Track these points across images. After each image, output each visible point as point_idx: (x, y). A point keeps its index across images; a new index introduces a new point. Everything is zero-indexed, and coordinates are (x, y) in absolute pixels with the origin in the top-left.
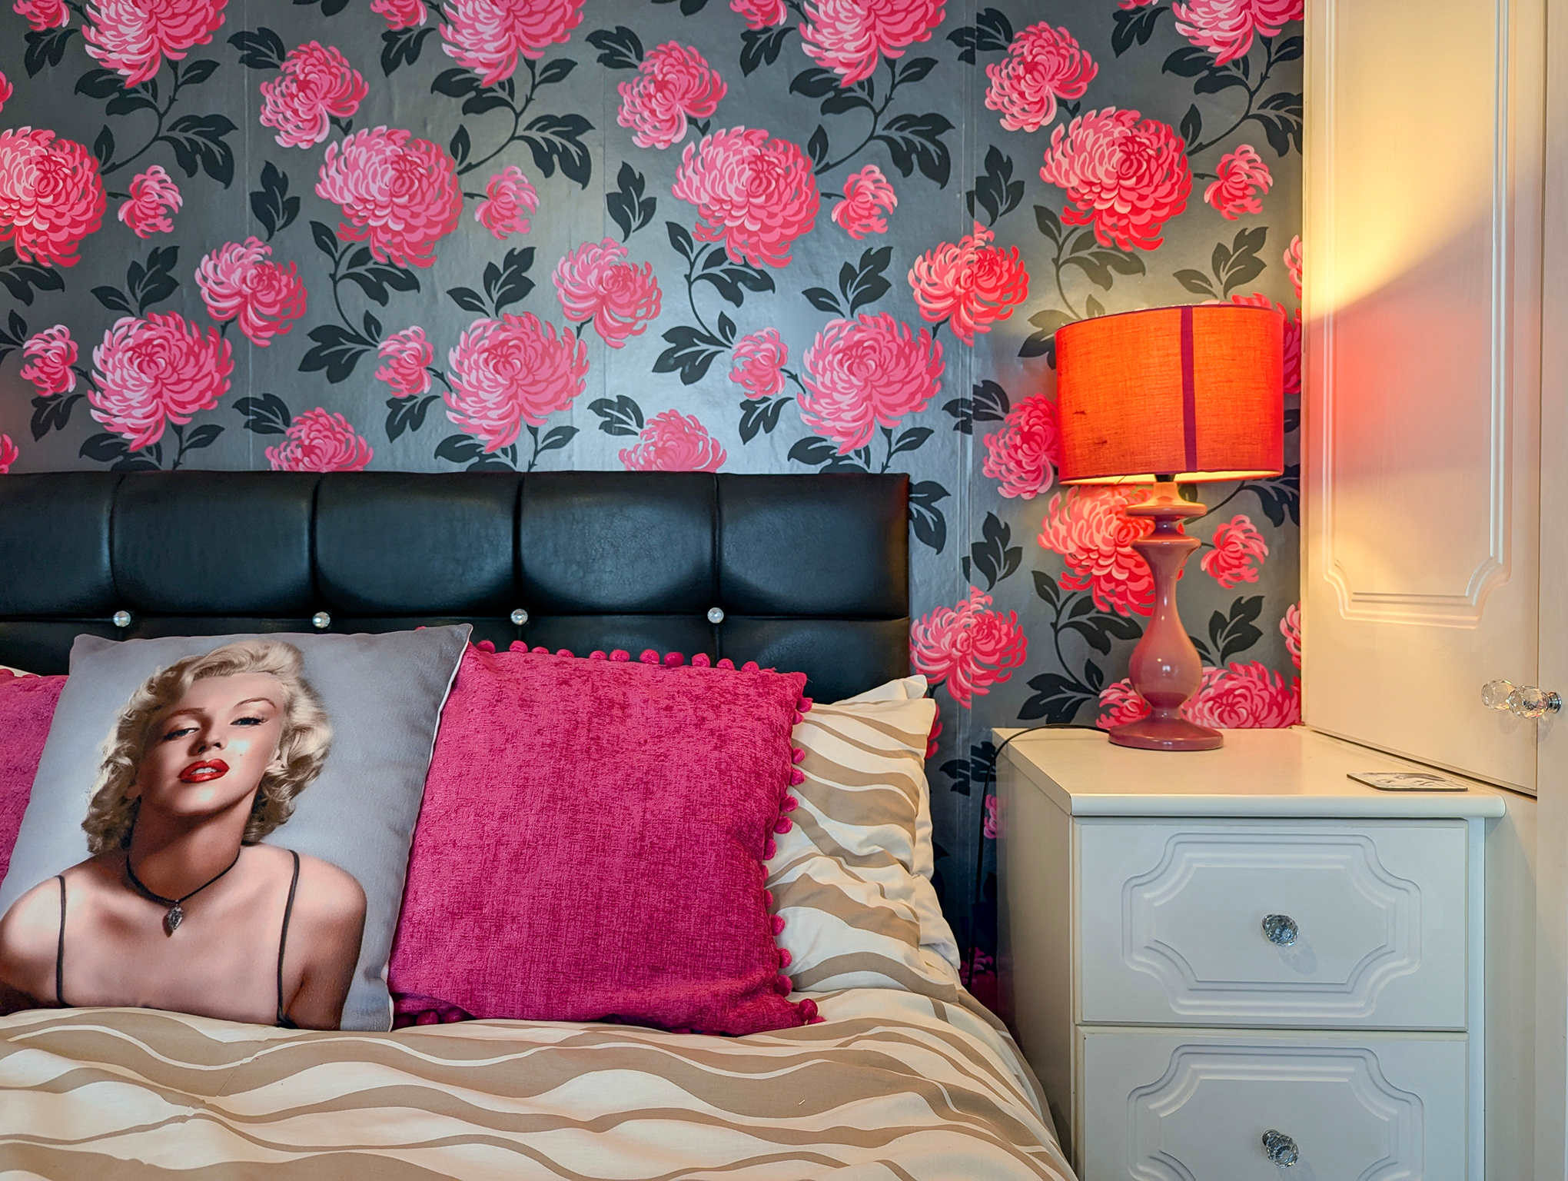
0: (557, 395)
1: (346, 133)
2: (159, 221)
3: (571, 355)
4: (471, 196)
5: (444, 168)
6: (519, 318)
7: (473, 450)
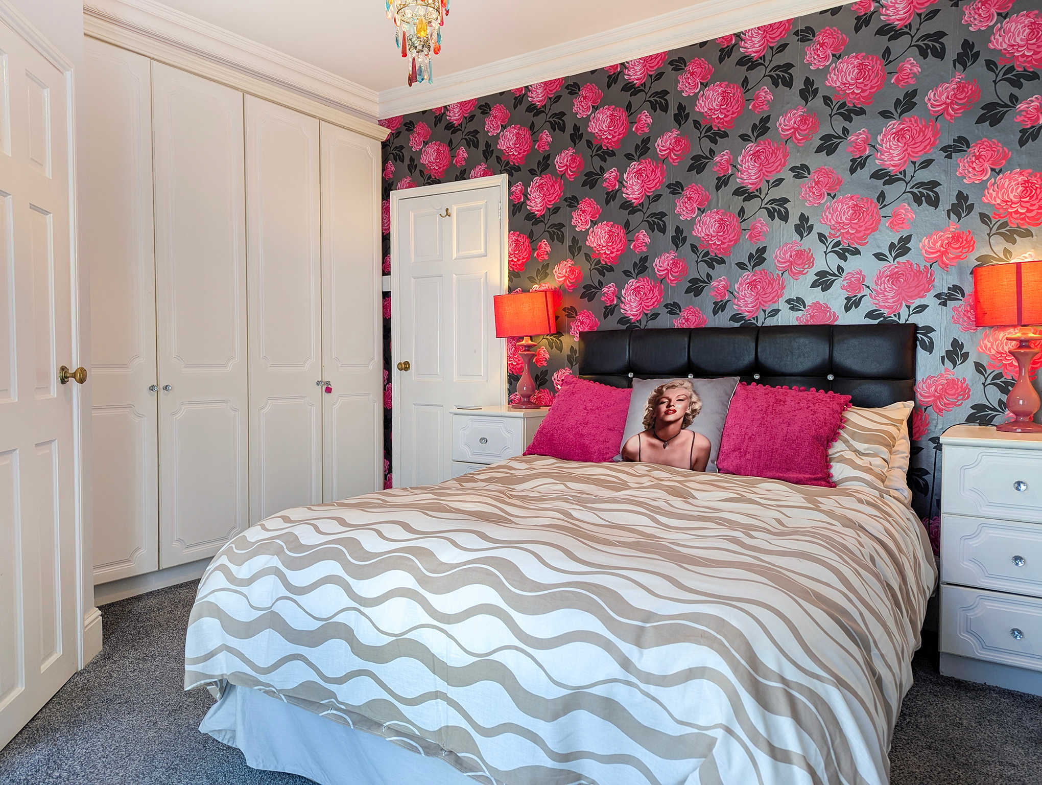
0: (773, 298)
1: (703, 213)
2: (643, 248)
3: (779, 284)
4: (745, 230)
5: (735, 222)
6: (760, 271)
7: (742, 318)
